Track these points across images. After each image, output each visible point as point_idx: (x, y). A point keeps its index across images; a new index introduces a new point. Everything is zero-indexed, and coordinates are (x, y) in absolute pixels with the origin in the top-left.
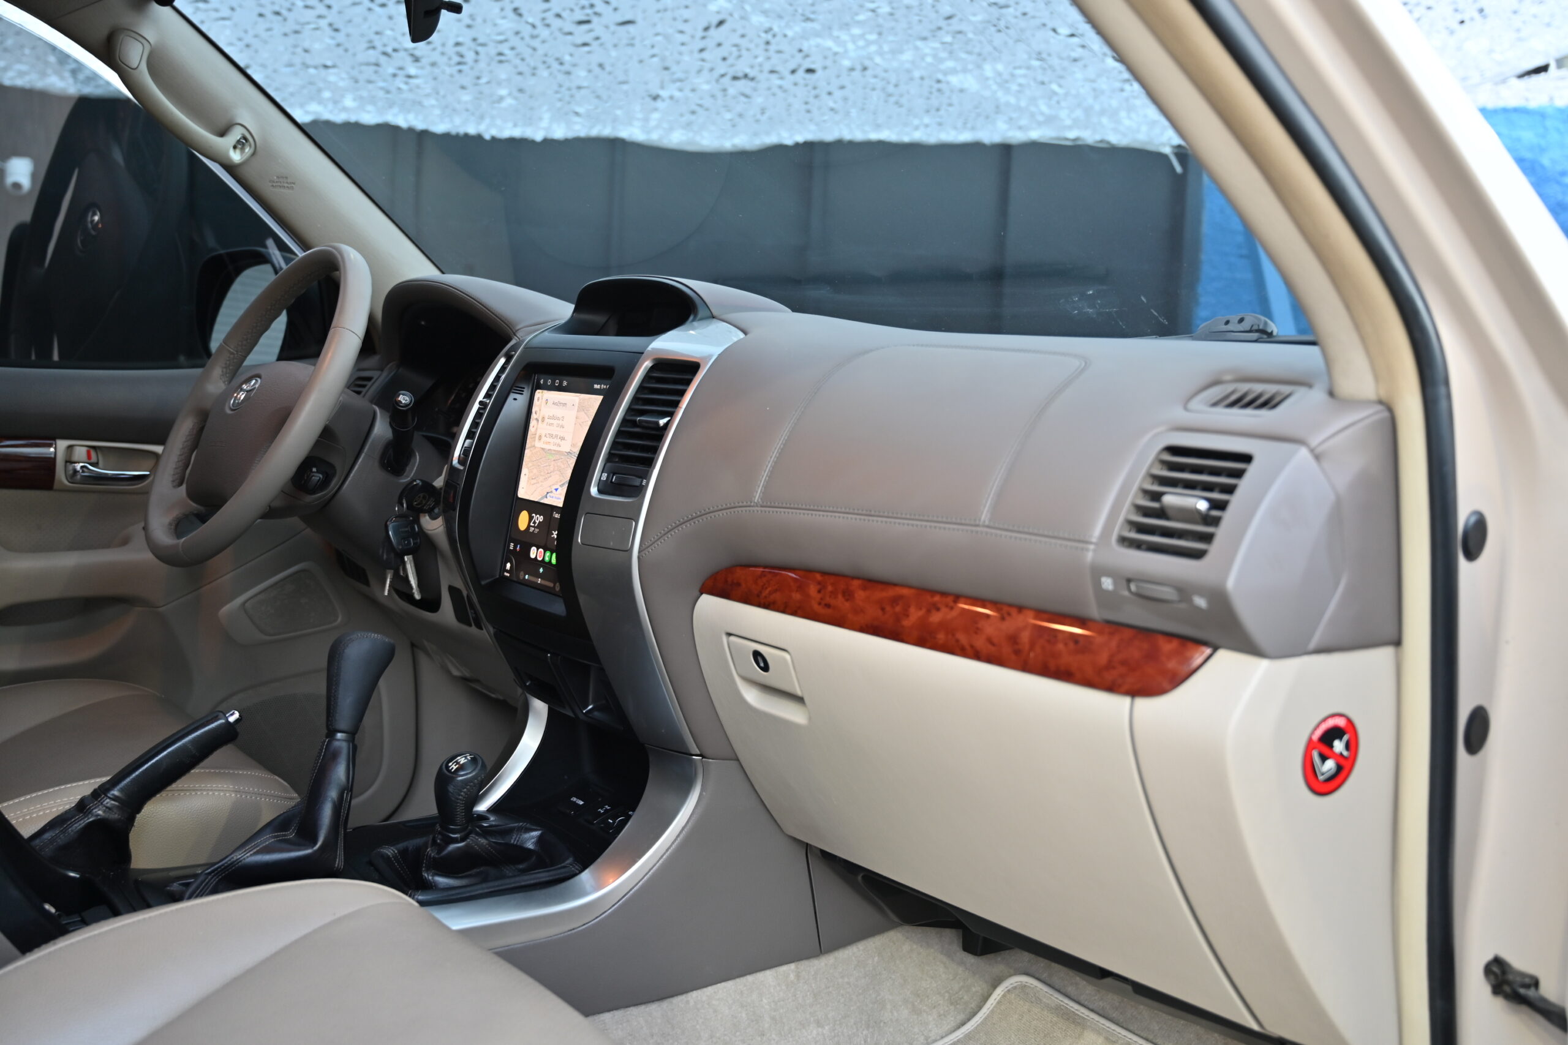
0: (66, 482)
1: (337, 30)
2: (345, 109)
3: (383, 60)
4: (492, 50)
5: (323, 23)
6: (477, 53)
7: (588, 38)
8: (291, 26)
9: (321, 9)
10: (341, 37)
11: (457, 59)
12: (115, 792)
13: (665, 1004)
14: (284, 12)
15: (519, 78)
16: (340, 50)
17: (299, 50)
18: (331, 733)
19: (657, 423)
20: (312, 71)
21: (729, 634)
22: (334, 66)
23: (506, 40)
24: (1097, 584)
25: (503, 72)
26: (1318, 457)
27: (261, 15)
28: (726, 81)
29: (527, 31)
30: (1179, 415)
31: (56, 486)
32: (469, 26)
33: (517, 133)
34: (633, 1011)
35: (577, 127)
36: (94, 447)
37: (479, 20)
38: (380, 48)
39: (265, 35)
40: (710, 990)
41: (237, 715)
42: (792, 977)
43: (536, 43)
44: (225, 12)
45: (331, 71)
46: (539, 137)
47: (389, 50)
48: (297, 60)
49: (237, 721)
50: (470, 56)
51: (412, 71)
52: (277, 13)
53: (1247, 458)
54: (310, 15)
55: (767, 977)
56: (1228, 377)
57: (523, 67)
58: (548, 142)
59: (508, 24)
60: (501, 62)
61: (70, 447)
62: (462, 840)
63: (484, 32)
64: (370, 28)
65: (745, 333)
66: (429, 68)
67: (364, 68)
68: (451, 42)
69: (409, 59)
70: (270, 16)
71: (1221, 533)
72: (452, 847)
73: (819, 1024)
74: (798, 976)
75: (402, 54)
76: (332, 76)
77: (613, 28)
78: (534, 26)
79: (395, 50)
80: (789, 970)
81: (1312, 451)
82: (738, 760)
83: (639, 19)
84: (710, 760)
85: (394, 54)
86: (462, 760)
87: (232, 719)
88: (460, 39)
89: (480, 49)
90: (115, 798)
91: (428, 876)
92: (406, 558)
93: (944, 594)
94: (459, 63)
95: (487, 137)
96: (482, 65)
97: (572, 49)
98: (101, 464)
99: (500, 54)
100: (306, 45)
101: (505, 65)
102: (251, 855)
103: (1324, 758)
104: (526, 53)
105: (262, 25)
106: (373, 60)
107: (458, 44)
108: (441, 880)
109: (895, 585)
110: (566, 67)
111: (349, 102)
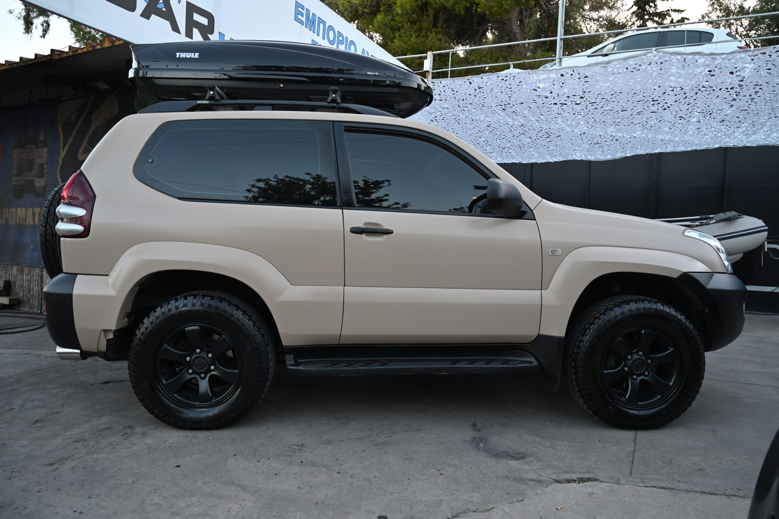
2: (499, 161)
3: (503, 150)
6: (524, 146)
7: (550, 140)
8: (481, 146)
10: (492, 146)
11: (519, 148)
16: (493, 149)
22: (493, 152)
28: (593, 145)
29: (534, 141)
37: (522, 140)
43: (537, 143)
48: (485, 152)
50: (522, 147)
51: (510, 151)
59: (529, 140)
70: (476, 144)
75: (507, 148)
76: (493, 154)
77: (555, 138)
78: (535, 140)
79: (505, 148)
83: (561, 135)
95: (539, 163)
97: (547, 143)
100: (485, 149)
104: (536, 145)
107: (518, 145)
110: (547, 147)
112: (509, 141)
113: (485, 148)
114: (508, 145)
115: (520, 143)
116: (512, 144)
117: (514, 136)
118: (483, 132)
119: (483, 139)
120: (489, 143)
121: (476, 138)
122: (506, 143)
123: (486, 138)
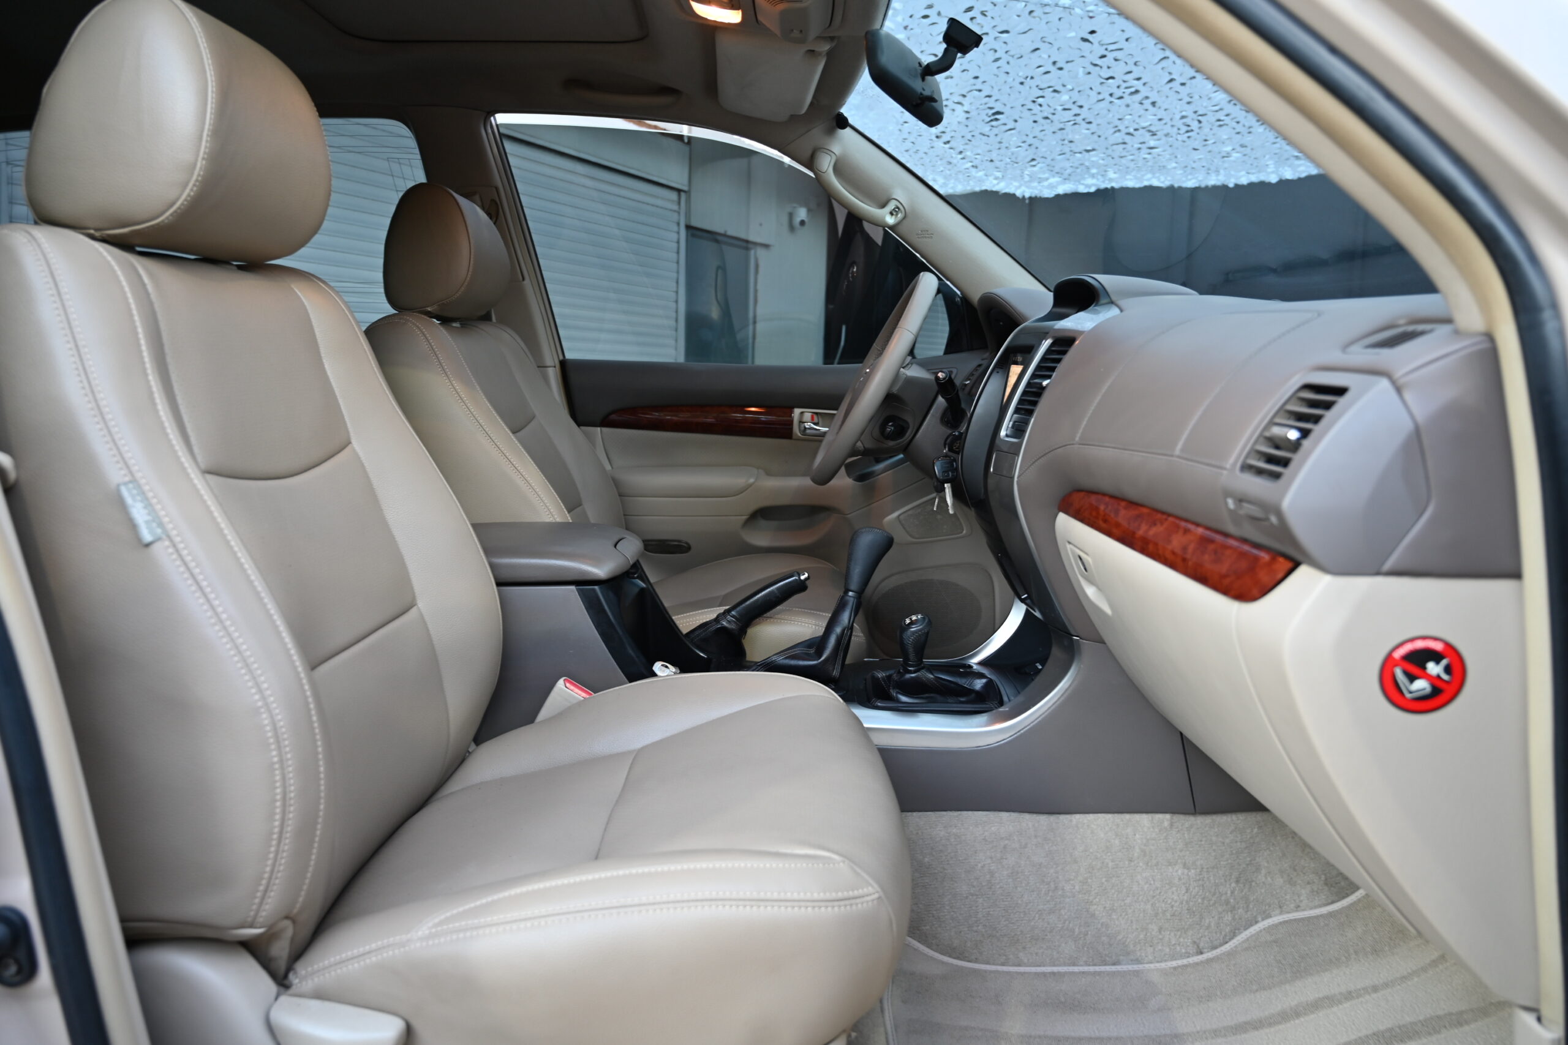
0: (800, 435)
1: (1090, 123)
2: (1111, 180)
3: (1128, 139)
4: (1212, 118)
5: (1079, 119)
6: (1200, 122)
9: (1076, 110)
10: (1093, 127)
12: (733, 613)
13: (1053, 818)
14: (1050, 116)
15: (1239, 136)
16: (1095, 137)
17: (1066, 142)
18: (847, 591)
19: (1041, 384)
20: (1078, 155)
21: (1069, 543)
22: (1093, 150)
23: (1221, 109)
24: (1226, 504)
25: (1224, 133)
26: (1399, 390)
27: (1035, 122)
30: (1336, 357)
31: (794, 437)
32: (1189, 103)
33: (1254, 178)
34: (1027, 816)
35: (1302, 168)
36: (816, 413)
37: (1196, 97)
38: (1124, 131)
39: (1040, 135)
40: (1091, 817)
41: (806, 575)
42: (1166, 824)
44: (1011, 125)
45: (1092, 153)
46: (1273, 179)
47: (1131, 130)
48: (1066, 150)
49: (806, 579)
50: (1195, 125)
51: (1152, 143)
52: (1047, 118)
53: (1341, 391)
54: (1068, 115)
55: (1144, 819)
56: (1402, 322)
57: (1239, 128)
58: (1283, 183)
60: (1220, 126)
61: (802, 413)
62: (915, 672)
63: (1202, 106)
64: (1113, 116)
65: (1121, 311)
66: (1164, 138)
67: (1115, 147)
68: (1178, 116)
69: (1148, 135)
71: (1296, 458)
72: (908, 676)
73: (1185, 866)
74: (1171, 825)
75: (1141, 131)
76: (1094, 157)
79: (1136, 130)
80: (1165, 818)
81: (1393, 382)
82: (1103, 642)
84: (1085, 641)
85: (1135, 133)
86: (914, 618)
87: (802, 578)
88: (1184, 113)
89: (1200, 118)
90: (733, 616)
91: (893, 693)
92: (946, 485)
93: (1163, 513)
94: (1187, 132)
95: (1231, 185)
96: (1206, 130)
98: (820, 423)
99: (1219, 120)
100: (1070, 137)
101: (1225, 127)
102: (783, 659)
103: (1412, 678)
105: (1037, 127)
106: (1120, 141)
107: (1183, 117)
108: (904, 699)
109: (1142, 506)
111: (1111, 174)
112: (1153, 104)
113: (1070, 133)
114: (1149, 119)
115: (1189, 111)
116: (1161, 114)
117: (1171, 80)
118: (1067, 67)
119: (1065, 97)
120: (1084, 113)
121: (1040, 93)
122: (1142, 112)
123: (1075, 96)
